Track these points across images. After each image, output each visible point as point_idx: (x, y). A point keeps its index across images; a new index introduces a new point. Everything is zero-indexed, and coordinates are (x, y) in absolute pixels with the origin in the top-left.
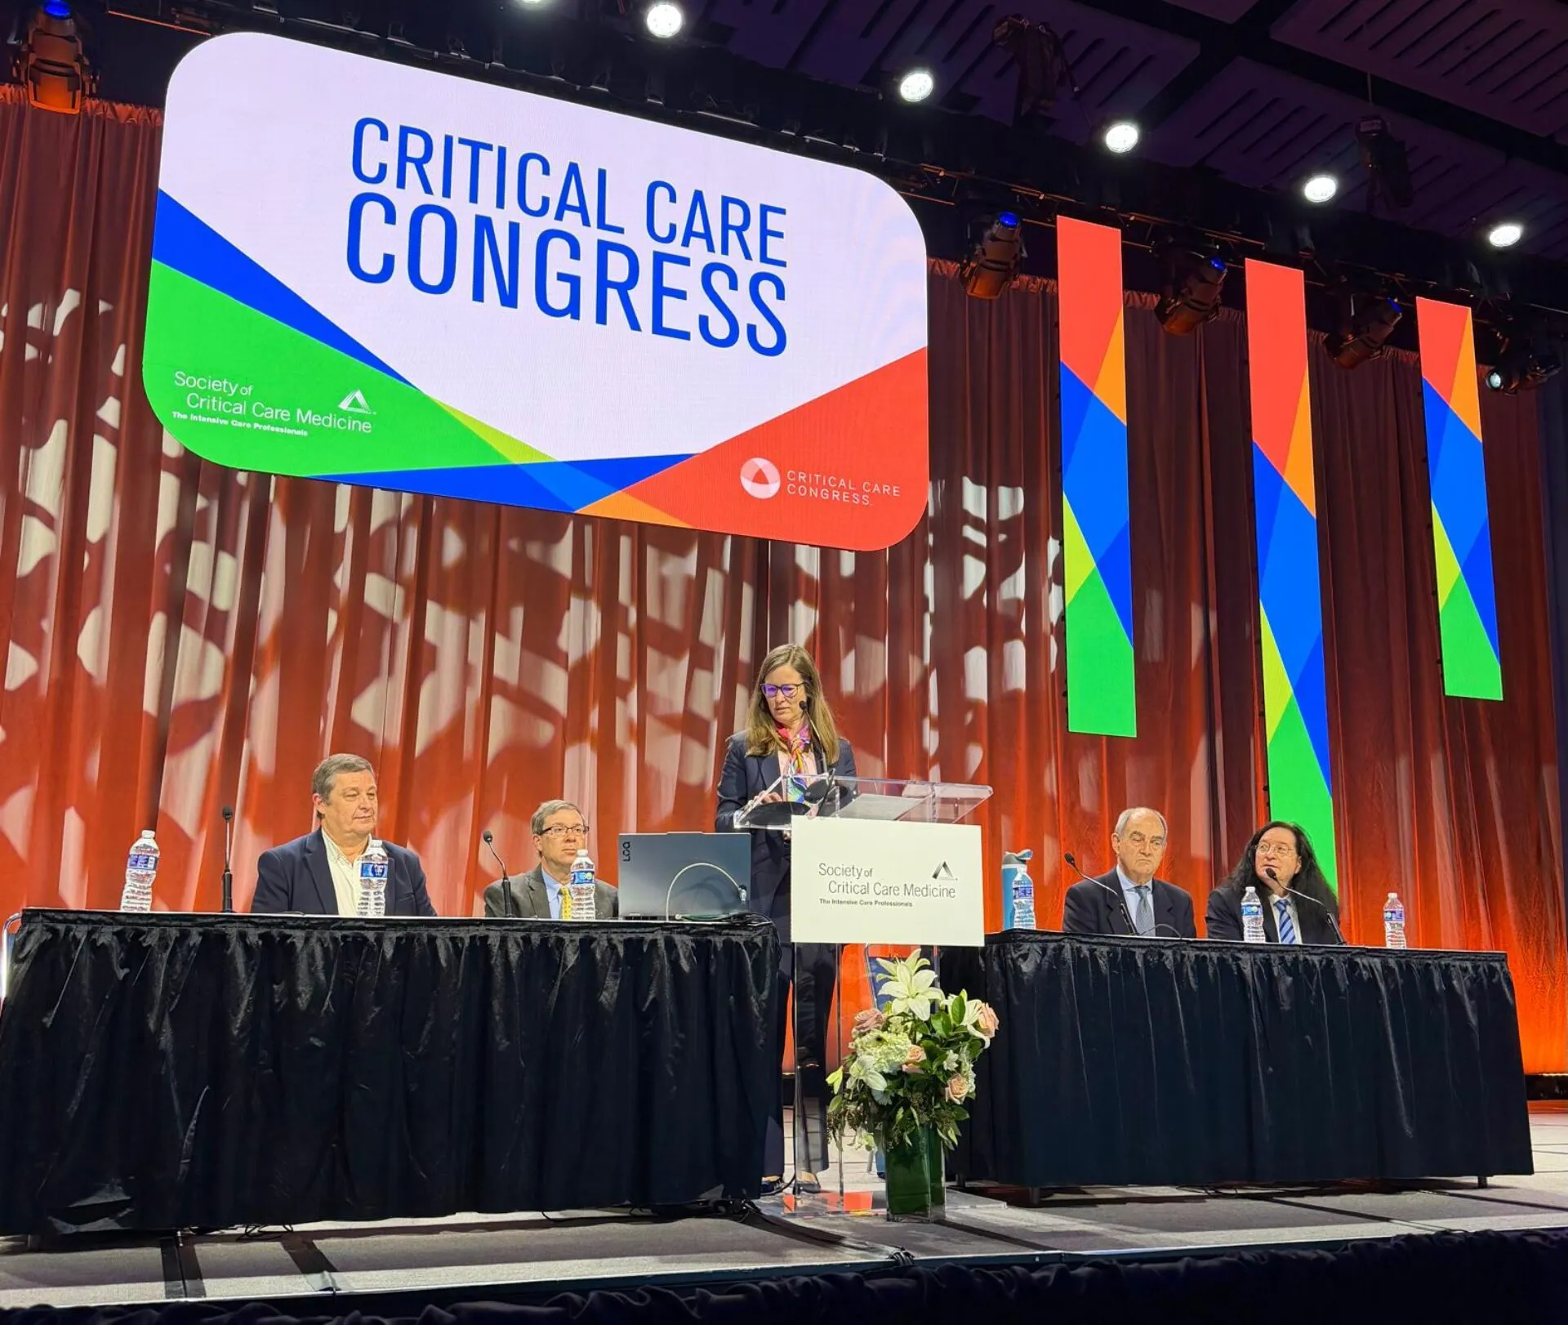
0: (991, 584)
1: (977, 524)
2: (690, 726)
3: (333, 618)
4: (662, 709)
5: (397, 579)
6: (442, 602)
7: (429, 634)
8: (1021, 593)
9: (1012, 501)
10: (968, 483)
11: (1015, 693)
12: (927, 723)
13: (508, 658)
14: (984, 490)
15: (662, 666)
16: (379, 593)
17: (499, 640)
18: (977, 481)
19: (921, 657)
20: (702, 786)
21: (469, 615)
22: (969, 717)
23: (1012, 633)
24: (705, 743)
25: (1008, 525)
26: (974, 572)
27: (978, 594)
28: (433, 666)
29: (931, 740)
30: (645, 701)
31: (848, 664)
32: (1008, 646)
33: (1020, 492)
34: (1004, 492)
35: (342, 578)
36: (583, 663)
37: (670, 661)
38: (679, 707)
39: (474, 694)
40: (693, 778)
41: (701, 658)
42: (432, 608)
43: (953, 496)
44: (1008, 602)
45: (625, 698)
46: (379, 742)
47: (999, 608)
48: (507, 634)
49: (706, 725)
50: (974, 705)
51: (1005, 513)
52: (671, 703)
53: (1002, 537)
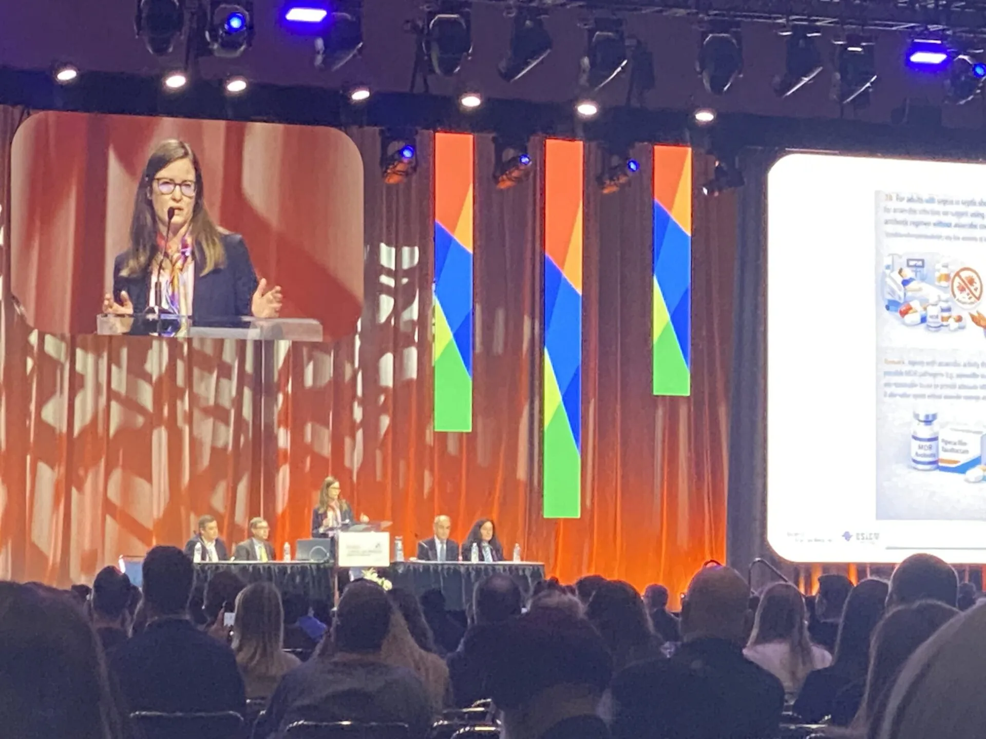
0: (396, 312)
1: (389, 273)
2: (218, 413)
3: (30, 363)
4: (203, 403)
5: (63, 338)
6: (85, 348)
7: (79, 367)
8: (415, 317)
9: (411, 257)
10: (383, 247)
11: (410, 381)
12: (356, 404)
13: (119, 379)
14: (393, 250)
15: (202, 378)
16: (52, 346)
17: (114, 368)
18: (389, 244)
19: (353, 363)
20: (225, 448)
21: (98, 356)
22: (382, 398)
23: (409, 342)
24: (227, 424)
25: (409, 273)
26: (387, 304)
27: (389, 319)
28: (82, 386)
29: (358, 413)
30: (194, 399)
31: (309, 370)
32: (406, 351)
33: (416, 249)
34: (406, 250)
35: (34, 338)
36: (160, 378)
37: (206, 374)
38: (212, 402)
39: (103, 400)
40: (220, 444)
41: (225, 371)
42: (79, 352)
43: (374, 255)
44: (406, 323)
45: (182, 399)
46: (58, 431)
47: (402, 327)
48: (119, 365)
49: (227, 412)
50: (385, 390)
51: (406, 265)
52: (207, 399)
53: (405, 281)
